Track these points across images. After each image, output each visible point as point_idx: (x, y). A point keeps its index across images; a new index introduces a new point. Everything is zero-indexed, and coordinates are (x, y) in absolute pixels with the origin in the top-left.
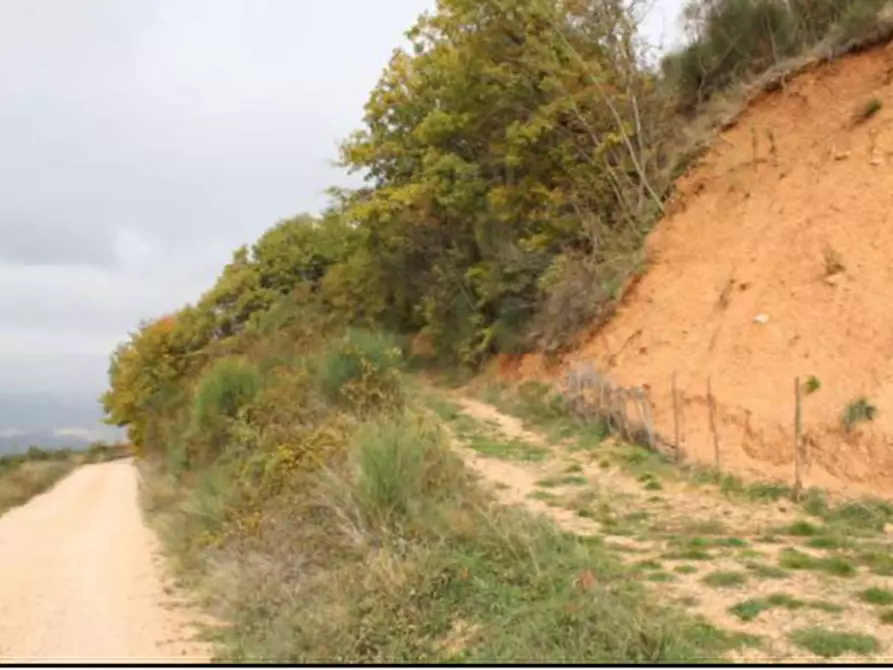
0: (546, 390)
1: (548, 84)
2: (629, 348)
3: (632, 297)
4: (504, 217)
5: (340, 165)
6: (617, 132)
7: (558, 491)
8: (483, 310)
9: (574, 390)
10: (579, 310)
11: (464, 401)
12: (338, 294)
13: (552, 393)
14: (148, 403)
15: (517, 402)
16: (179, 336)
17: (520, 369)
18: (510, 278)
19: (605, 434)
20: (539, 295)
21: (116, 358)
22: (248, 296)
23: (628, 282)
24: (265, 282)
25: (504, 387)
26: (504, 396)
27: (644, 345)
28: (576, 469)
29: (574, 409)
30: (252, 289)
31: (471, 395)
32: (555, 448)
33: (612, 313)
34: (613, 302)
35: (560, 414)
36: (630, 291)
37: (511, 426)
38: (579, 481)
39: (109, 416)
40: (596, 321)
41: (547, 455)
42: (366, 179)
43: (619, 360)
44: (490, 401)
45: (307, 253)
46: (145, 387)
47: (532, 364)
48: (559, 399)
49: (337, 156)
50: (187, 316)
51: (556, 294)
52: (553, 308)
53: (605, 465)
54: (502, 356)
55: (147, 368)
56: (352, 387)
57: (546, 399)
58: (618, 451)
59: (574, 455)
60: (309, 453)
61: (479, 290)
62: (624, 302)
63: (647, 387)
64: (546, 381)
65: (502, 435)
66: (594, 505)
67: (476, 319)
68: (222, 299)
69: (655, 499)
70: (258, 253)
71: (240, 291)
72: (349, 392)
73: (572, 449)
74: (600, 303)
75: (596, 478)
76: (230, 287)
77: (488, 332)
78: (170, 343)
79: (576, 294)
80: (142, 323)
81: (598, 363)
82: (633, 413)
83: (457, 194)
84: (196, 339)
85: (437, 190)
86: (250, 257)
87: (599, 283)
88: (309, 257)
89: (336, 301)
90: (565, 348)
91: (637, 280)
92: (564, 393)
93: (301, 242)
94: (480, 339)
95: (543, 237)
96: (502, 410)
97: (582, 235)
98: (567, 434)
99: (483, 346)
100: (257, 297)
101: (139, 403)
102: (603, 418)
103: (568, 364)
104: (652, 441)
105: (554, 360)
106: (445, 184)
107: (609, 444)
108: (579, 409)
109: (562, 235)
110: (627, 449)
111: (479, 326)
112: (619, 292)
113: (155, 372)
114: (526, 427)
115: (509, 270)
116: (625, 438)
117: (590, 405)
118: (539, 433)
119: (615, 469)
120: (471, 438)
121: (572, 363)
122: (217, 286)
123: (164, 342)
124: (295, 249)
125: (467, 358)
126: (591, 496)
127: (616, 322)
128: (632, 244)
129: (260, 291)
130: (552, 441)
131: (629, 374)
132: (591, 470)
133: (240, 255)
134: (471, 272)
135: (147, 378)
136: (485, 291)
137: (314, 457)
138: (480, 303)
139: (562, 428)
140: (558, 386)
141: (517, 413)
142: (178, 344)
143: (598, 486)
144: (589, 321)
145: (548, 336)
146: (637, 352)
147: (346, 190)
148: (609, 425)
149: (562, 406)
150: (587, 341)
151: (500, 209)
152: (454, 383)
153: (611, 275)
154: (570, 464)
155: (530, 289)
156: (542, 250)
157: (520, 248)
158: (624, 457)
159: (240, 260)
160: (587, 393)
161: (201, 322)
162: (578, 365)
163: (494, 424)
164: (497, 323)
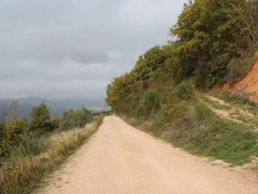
0: (230, 93)
1: (228, 16)
2: (251, 82)
3: (251, 69)
4: (217, 50)
5: (170, 35)
6: (246, 27)
7: (234, 116)
8: (212, 73)
9: (237, 93)
10: (238, 73)
11: (209, 97)
12: (169, 68)
13: (232, 94)
14: (119, 100)
15: (223, 96)
16: (126, 81)
17: (223, 88)
18: (219, 65)
19: (245, 103)
20: (227, 69)
21: (108, 88)
22: (144, 70)
23: (250, 66)
24: (148, 65)
25: (219, 93)
26: (219, 95)
27: (254, 81)
28: (238, 111)
29: (237, 98)
30: (145, 68)
31: (210, 95)
32: (233, 107)
33: (246, 74)
34: (247, 71)
35: (234, 99)
36: (251, 68)
37: (222, 102)
38: (239, 114)
39: (107, 104)
40: (242, 76)
41: (231, 109)
42: (178, 38)
43: (248, 86)
44: (216, 96)
45: (159, 56)
46: (117, 96)
47: (226, 86)
48: (233, 95)
49: (169, 32)
50: (127, 76)
51: (232, 69)
52: (231, 73)
53: (244, 110)
54: (218, 84)
55: (118, 91)
56: (185, 95)
57: (230, 96)
58: (248, 107)
59: (237, 108)
60: (178, 110)
61: (211, 68)
62: (250, 71)
63: (255, 92)
64: (230, 91)
65: (220, 104)
66: (242, 118)
67: (210, 75)
68: (137, 71)
69: (255, 117)
70: (145, 57)
71: (141, 68)
72: (184, 96)
73: (237, 107)
74: (244, 71)
75: (243, 113)
76: (139, 67)
77: (214, 78)
78: (123, 83)
79: (237, 69)
80: (114, 78)
81: (243, 87)
82: (251, 98)
83: (204, 43)
84: (130, 82)
85: (199, 42)
86: (143, 58)
87: (243, 66)
88: (160, 57)
89: (169, 70)
90: (235, 82)
91: (253, 65)
92: (235, 94)
93: (157, 53)
94: (212, 80)
95: (228, 54)
96: (219, 99)
97: (238, 53)
98: (235, 104)
99: (213, 82)
100: (146, 70)
101: (117, 100)
102: (244, 100)
103: (235, 87)
104: (256, 105)
105: (232, 86)
106: (200, 41)
107: (246, 106)
108: (238, 98)
109: (233, 53)
110: (250, 107)
111: (212, 77)
112: (248, 68)
113: (120, 92)
114: (226, 102)
115: (219, 63)
116: (250, 104)
117: (241, 97)
118: (229, 103)
119: (247, 111)
120: (212, 105)
121: (237, 86)
122: (135, 67)
123: (121, 83)
124: (156, 55)
125: (208, 85)
126: (241, 116)
127: (247, 76)
128: (251, 55)
129: (147, 68)
130: (232, 105)
131: (251, 89)
132: (241, 111)
133: (141, 57)
134: (209, 63)
135: (118, 94)
136: (213, 68)
137: (179, 110)
138: (212, 71)
139: (235, 102)
140: (233, 92)
141: (222, 99)
142: (126, 83)
143: (242, 114)
144: (240, 76)
145: (230, 80)
146: (253, 83)
147: (172, 41)
148: (246, 101)
149: (234, 97)
150: (240, 80)
151: (216, 48)
152: (205, 92)
153: (246, 64)
154: (236, 110)
155: (225, 68)
156: (228, 57)
157: (222, 57)
158: (249, 108)
159: (141, 59)
160: (240, 94)
161: (131, 77)
162: (238, 87)
163: (218, 102)
164: (216, 76)
